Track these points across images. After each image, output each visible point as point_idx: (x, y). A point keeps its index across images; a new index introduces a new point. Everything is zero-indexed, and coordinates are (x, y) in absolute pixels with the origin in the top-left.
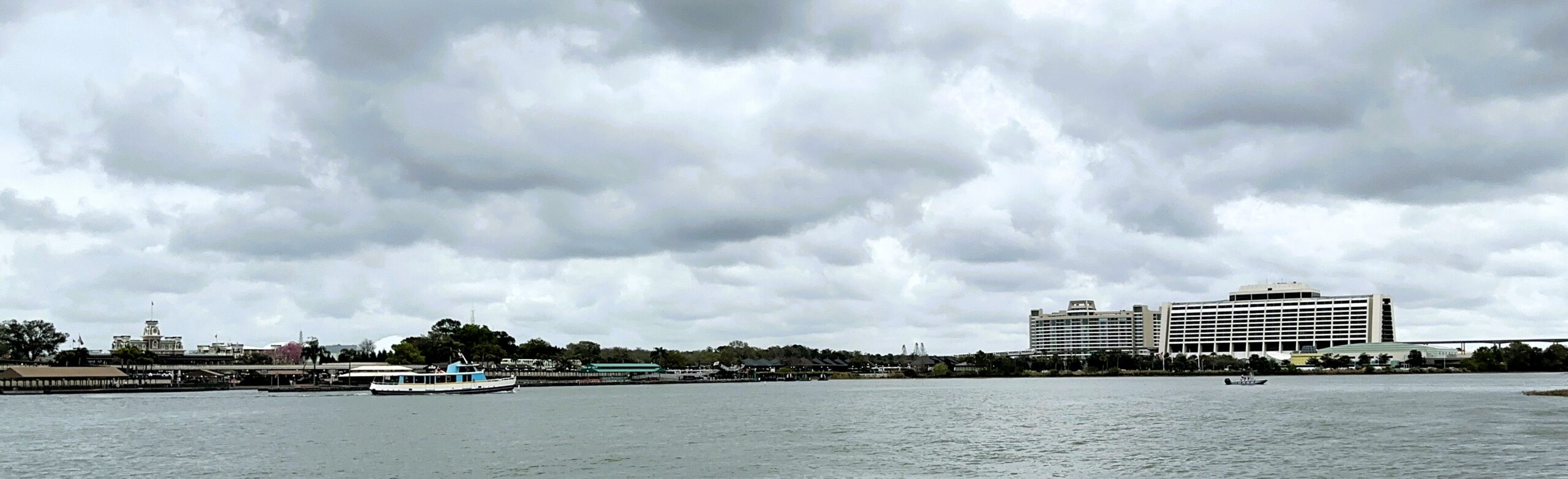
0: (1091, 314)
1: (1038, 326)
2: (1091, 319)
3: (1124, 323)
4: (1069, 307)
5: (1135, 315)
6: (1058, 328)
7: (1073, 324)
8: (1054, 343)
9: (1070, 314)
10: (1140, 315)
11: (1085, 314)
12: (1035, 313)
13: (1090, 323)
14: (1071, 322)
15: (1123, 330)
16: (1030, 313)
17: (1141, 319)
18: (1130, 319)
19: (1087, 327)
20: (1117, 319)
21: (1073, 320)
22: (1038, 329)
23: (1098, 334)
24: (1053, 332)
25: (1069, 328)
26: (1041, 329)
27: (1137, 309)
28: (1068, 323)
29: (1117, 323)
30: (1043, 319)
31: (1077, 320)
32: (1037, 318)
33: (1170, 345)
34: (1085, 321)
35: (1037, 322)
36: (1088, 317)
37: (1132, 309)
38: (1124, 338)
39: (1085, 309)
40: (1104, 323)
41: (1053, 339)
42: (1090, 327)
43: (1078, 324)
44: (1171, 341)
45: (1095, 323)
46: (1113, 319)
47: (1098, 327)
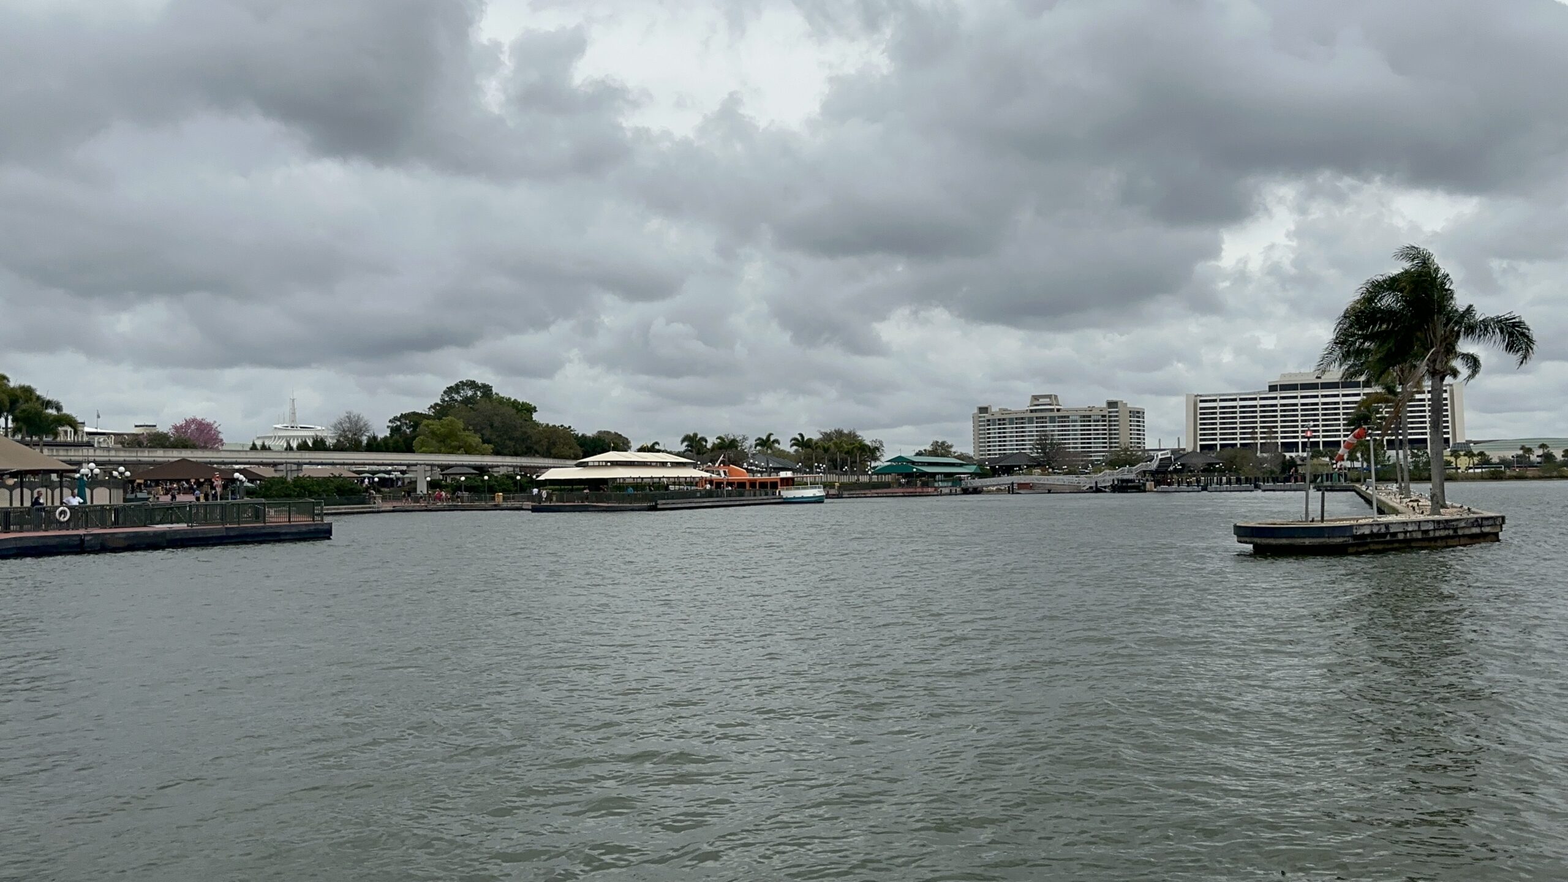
0: (1058, 410)
1: (989, 425)
2: (1059, 417)
3: (1098, 421)
4: (1031, 402)
5: (1109, 412)
7: (1037, 423)
8: (1012, 445)
9: (1032, 411)
10: (1117, 412)
11: (1052, 410)
12: (983, 410)
13: (1059, 422)
15: (1097, 430)
16: (976, 411)
17: (1116, 416)
18: (1103, 416)
19: (1054, 426)
20: (1090, 416)
21: (1037, 418)
24: (1011, 432)
25: (1033, 427)
26: (994, 429)
27: (1112, 404)
28: (1031, 420)
29: (1090, 421)
30: (995, 416)
31: (1043, 418)
32: (987, 416)
34: (1052, 420)
35: (989, 420)
36: (1056, 414)
37: (1105, 405)
38: (1099, 438)
39: (1050, 405)
40: (1076, 421)
41: (1011, 441)
42: (1059, 426)
43: (1043, 422)
44: (1201, 440)
45: (1065, 422)
46: (1084, 416)
47: (1069, 426)
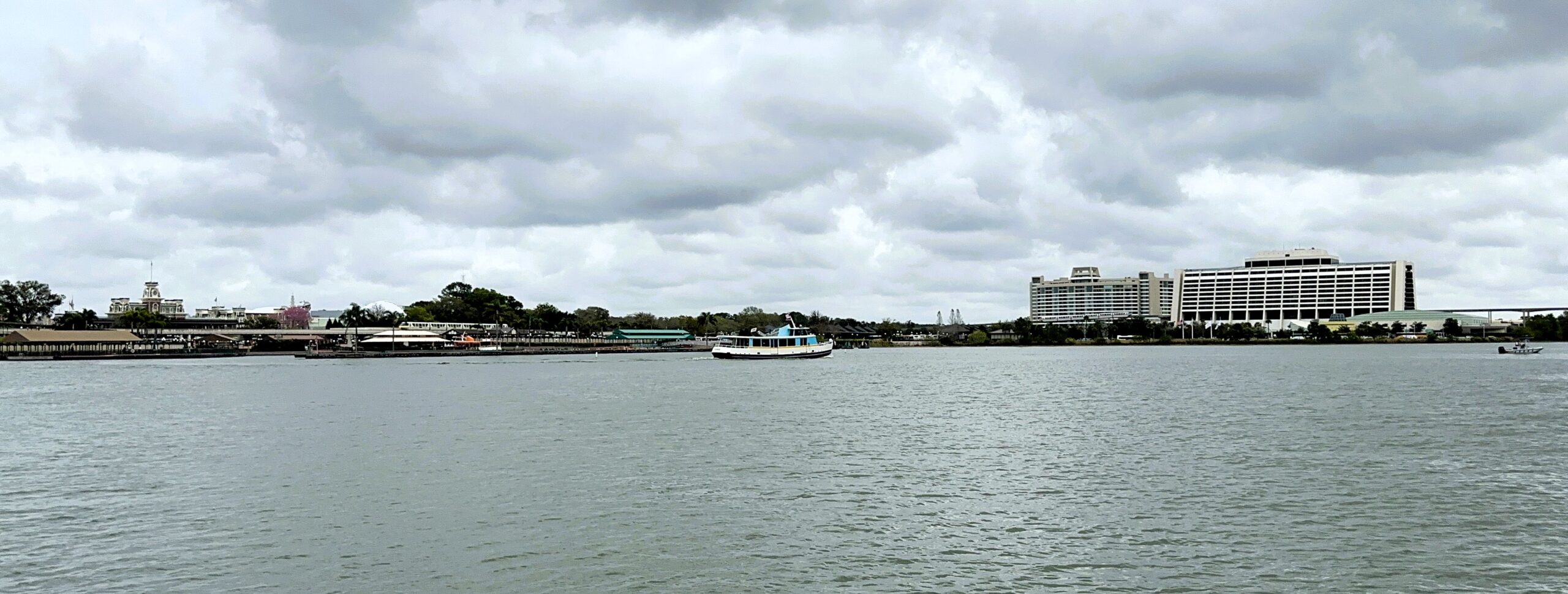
0: (1095, 281)
1: (1039, 293)
2: (1095, 287)
3: (1130, 290)
4: (1073, 273)
5: (1141, 282)
6: (1060, 296)
7: (1077, 291)
8: (1056, 310)
9: (1073, 281)
10: (1147, 282)
11: (1089, 281)
12: (1036, 280)
13: (1095, 291)
14: (1075, 289)
15: (1129, 298)
16: (1031, 281)
17: (1147, 286)
18: (1136, 286)
19: (1090, 295)
20: (1122, 286)
21: (1076, 287)
22: (1039, 297)
23: (1103, 302)
24: (1056, 299)
25: (1073, 295)
26: (1043, 296)
27: (1143, 276)
28: (1071, 289)
29: (1122, 290)
30: (1046, 286)
31: (1081, 287)
32: (1038, 285)
33: (1183, 313)
34: (1089, 289)
35: (1039, 289)
36: (1092, 284)
37: (1138, 276)
38: (1130, 305)
39: (1089, 276)
40: (1110, 290)
41: (1056, 307)
42: (1095, 295)
43: (1081, 291)
44: (1184, 308)
45: (1100, 291)
46: (1118, 286)
47: (1102, 294)
